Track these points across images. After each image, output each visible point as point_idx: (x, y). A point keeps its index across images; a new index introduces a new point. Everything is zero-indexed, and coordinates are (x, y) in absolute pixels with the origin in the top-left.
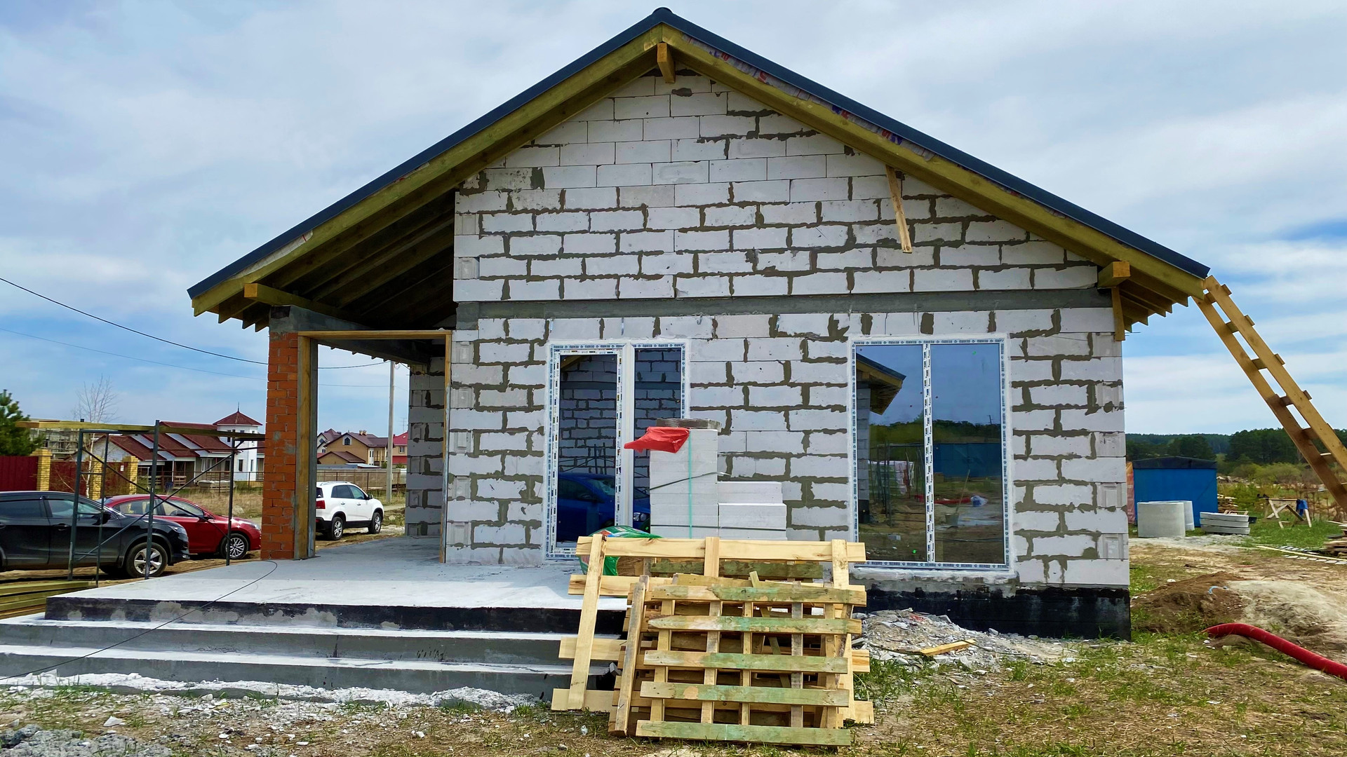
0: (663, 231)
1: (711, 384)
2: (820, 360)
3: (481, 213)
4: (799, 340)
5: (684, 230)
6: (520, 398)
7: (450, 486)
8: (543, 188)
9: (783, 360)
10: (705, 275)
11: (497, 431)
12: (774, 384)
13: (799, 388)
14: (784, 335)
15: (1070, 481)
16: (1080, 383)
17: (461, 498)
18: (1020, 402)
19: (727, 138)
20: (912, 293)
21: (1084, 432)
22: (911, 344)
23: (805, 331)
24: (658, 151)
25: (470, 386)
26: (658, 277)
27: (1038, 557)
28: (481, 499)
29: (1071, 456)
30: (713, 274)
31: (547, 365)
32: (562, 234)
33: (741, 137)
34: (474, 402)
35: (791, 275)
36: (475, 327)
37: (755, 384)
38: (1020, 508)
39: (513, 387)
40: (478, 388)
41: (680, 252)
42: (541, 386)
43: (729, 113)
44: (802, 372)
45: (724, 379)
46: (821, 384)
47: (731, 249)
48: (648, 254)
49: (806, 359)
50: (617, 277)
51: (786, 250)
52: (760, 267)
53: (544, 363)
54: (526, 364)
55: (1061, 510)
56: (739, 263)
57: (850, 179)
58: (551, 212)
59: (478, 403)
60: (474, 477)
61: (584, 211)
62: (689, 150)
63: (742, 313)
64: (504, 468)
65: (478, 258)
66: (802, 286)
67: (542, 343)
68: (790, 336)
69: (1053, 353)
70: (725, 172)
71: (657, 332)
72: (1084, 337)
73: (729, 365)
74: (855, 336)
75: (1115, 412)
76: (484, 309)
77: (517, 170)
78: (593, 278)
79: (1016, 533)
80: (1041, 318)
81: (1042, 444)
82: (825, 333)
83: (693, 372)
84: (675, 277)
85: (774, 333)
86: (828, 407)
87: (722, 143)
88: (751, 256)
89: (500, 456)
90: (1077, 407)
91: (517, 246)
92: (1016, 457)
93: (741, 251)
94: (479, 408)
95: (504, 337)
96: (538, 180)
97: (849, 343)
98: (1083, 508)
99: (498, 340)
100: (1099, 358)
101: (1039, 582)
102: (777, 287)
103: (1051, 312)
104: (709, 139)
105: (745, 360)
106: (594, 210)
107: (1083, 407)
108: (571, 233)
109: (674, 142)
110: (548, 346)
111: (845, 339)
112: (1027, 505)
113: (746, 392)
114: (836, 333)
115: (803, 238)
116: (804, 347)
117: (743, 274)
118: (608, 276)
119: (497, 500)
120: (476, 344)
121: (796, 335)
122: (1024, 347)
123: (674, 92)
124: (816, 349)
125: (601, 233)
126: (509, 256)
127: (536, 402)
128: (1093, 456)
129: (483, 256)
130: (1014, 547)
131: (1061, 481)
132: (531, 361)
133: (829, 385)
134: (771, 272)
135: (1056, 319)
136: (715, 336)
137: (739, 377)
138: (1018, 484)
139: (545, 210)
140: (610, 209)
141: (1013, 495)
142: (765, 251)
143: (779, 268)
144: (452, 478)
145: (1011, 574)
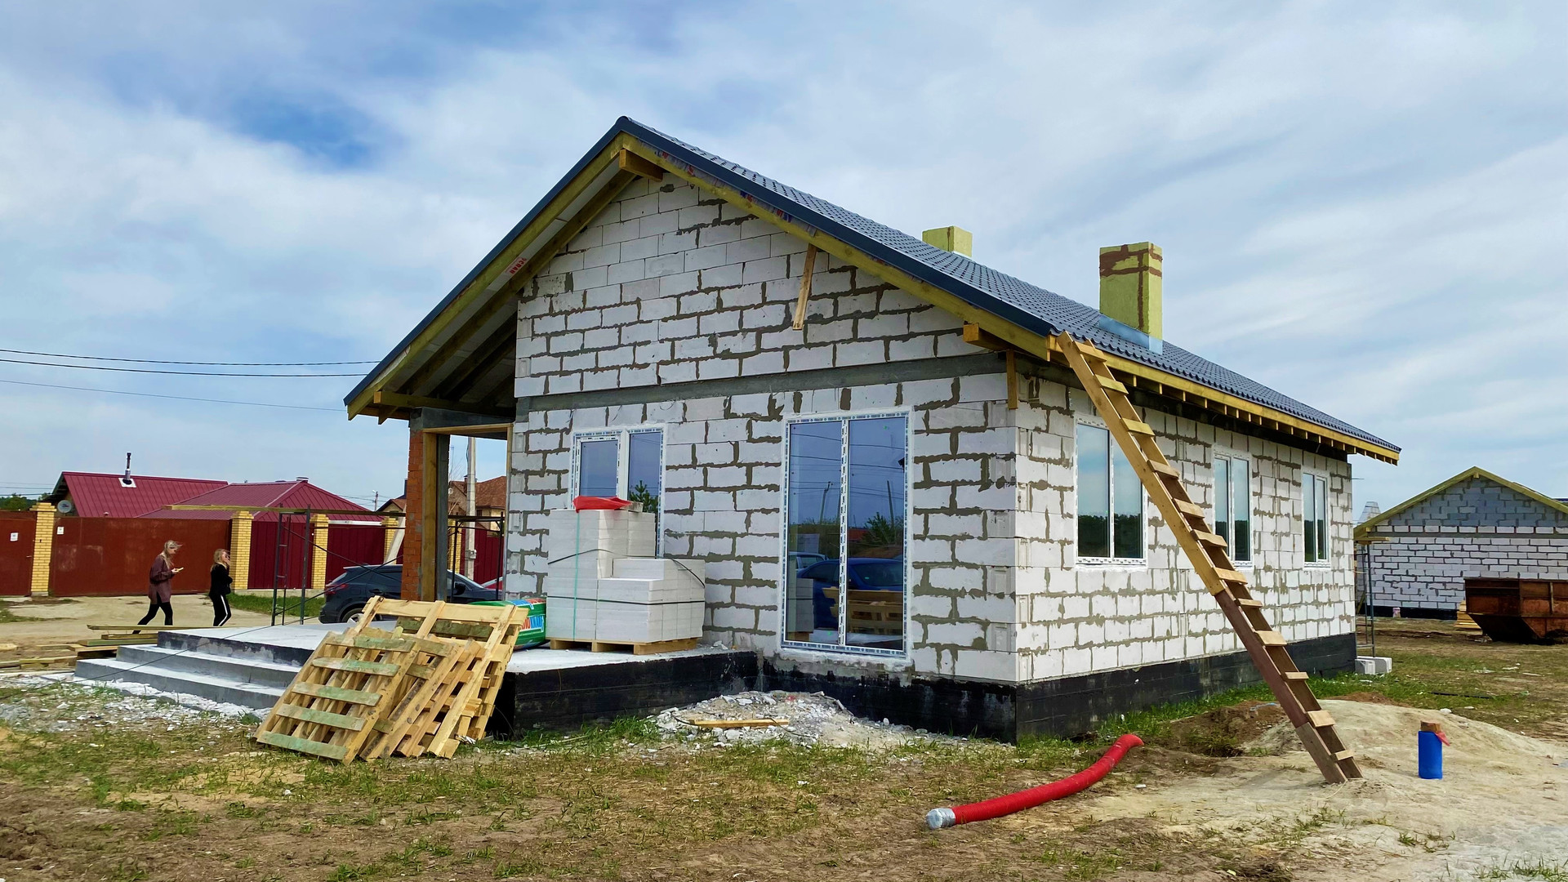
0: (651, 321)
1: (681, 466)
2: (761, 440)
3: (533, 317)
4: (746, 420)
5: (665, 320)
6: (550, 482)
7: (508, 560)
8: (572, 291)
9: (733, 440)
10: (679, 361)
11: (537, 512)
12: (726, 465)
13: (745, 468)
14: (735, 416)
15: (963, 564)
16: (975, 457)
17: (514, 572)
18: (921, 479)
19: (698, 227)
20: (835, 369)
21: (976, 511)
22: (832, 421)
23: (750, 411)
24: (649, 248)
25: (522, 472)
26: (646, 365)
27: (932, 645)
28: (527, 573)
29: (965, 537)
30: (684, 360)
31: (571, 451)
32: (583, 331)
33: (708, 225)
34: (525, 486)
35: (741, 357)
36: (527, 420)
37: (712, 465)
38: (917, 591)
39: (550, 472)
40: (527, 473)
41: (662, 341)
42: (566, 471)
43: (701, 203)
44: (748, 453)
45: (689, 462)
46: (761, 464)
47: (698, 335)
48: (640, 344)
49: (750, 440)
50: (618, 368)
51: (738, 332)
52: (719, 351)
53: (568, 450)
54: (557, 451)
55: (954, 594)
56: (702, 348)
57: (789, 256)
58: (577, 311)
59: (527, 487)
60: (523, 553)
61: (598, 308)
62: (672, 242)
63: (706, 396)
64: (541, 546)
65: (530, 358)
66: (752, 367)
67: (568, 431)
68: (739, 417)
69: (950, 426)
70: (695, 261)
71: (644, 418)
72: (980, 407)
73: (694, 447)
74: (788, 415)
75: (1006, 489)
76: (534, 402)
77: (556, 276)
78: (602, 370)
79: (913, 618)
80: (940, 388)
81: (939, 524)
82: (766, 414)
83: (668, 456)
84: (658, 364)
85: (728, 414)
86: (766, 486)
87: (694, 233)
88: (713, 340)
89: (539, 535)
90: (971, 483)
91: (558, 344)
92: (916, 537)
93: (706, 336)
94: (528, 492)
95: (544, 428)
96: (569, 285)
97: (784, 421)
98: (974, 593)
99: (541, 431)
100: (993, 429)
101: (932, 672)
102: (729, 369)
103: (951, 380)
104: (685, 231)
105: (706, 443)
106: (605, 307)
107: (977, 483)
108: (590, 329)
109: (661, 236)
110: (572, 434)
111: (780, 418)
112: (924, 589)
113: (705, 473)
114: (774, 413)
115: (753, 319)
116: (749, 427)
117: (706, 359)
118: (613, 368)
119: (537, 574)
120: (527, 434)
121: (744, 416)
122: (926, 420)
123: (662, 189)
124: (760, 428)
125: (608, 328)
126: (549, 355)
127: (563, 486)
128: (984, 537)
129: (533, 356)
130: (912, 633)
131: (955, 563)
132: (560, 449)
133: (767, 465)
134: (727, 355)
135: (956, 388)
136: (685, 420)
137: (701, 460)
138: (916, 565)
139: (574, 311)
140: (616, 305)
141: (912, 578)
142: (723, 334)
143: (733, 351)
144: (510, 553)
145: (907, 662)
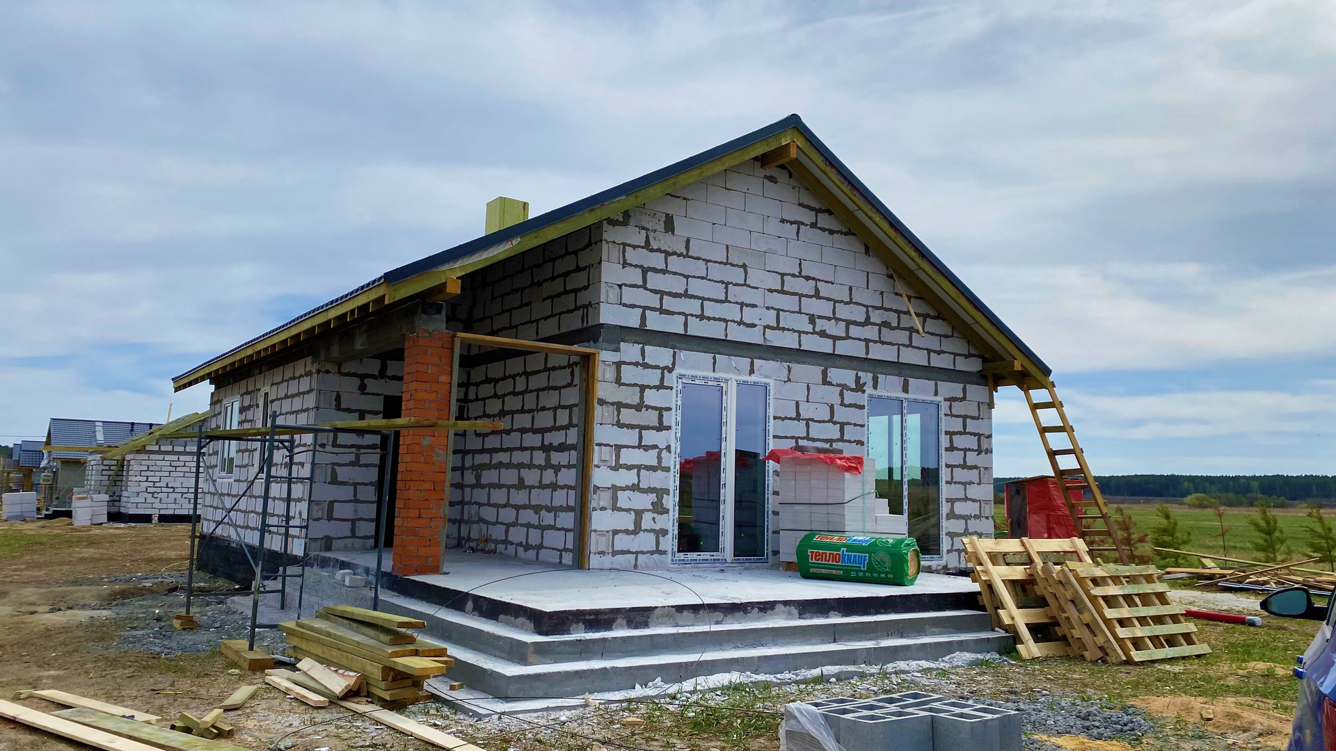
0: (757, 288)
1: (786, 418)
2: (850, 406)
3: (625, 245)
4: (839, 389)
5: (771, 291)
6: (651, 418)
7: (595, 497)
8: (673, 233)
9: (830, 403)
10: (784, 329)
11: (633, 447)
12: (824, 422)
13: (839, 425)
14: (830, 384)
15: (970, 499)
16: (974, 434)
17: (603, 509)
18: (948, 445)
19: (799, 223)
20: (898, 363)
21: (975, 467)
22: (897, 399)
23: (842, 383)
24: (754, 223)
25: (612, 404)
26: (753, 326)
27: (956, 550)
28: (621, 509)
29: (971, 483)
30: (789, 330)
31: (674, 390)
32: (687, 277)
33: (807, 225)
34: (616, 419)
35: (835, 338)
36: (617, 350)
37: (813, 420)
38: (948, 517)
39: (648, 407)
40: (619, 406)
41: (768, 308)
42: (669, 409)
43: (800, 205)
44: (842, 414)
45: (794, 415)
46: (851, 424)
47: (800, 312)
48: (748, 305)
49: (842, 404)
50: (726, 321)
51: (833, 319)
52: (817, 329)
53: (671, 388)
54: (658, 388)
55: (966, 518)
56: (803, 324)
57: (868, 273)
58: (679, 255)
59: (619, 420)
60: (615, 489)
61: (704, 260)
62: (773, 227)
63: (804, 363)
64: (639, 481)
65: (620, 286)
66: (843, 348)
67: (671, 370)
68: (834, 385)
69: (963, 413)
70: (797, 249)
71: (752, 372)
72: (976, 404)
73: (797, 403)
74: (869, 390)
75: (989, 455)
76: (623, 333)
77: (654, 212)
78: (709, 319)
79: (946, 534)
80: (955, 389)
81: (960, 474)
82: (853, 386)
83: (775, 408)
84: (765, 327)
85: (825, 382)
86: (855, 441)
87: (795, 226)
88: (812, 319)
89: (636, 470)
90: (973, 450)
91: (655, 281)
92: (947, 482)
93: (807, 314)
94: (620, 425)
95: (641, 362)
96: (669, 226)
97: (866, 394)
98: (976, 517)
99: (637, 364)
100: (982, 419)
101: (956, 568)
102: (825, 346)
103: (962, 385)
104: (787, 221)
105: (808, 401)
106: (711, 261)
107: (976, 451)
108: (694, 277)
109: (766, 217)
110: (675, 373)
111: (864, 392)
112: (952, 515)
113: (808, 426)
114: (860, 388)
115: (844, 312)
116: (841, 394)
117: (807, 333)
118: (720, 319)
119: (634, 510)
120: (618, 365)
121: (838, 385)
122: (950, 408)
123: (766, 177)
124: (850, 397)
125: (715, 281)
126: (646, 289)
127: (665, 423)
128: (979, 484)
129: (626, 285)
130: (945, 544)
131: (966, 499)
132: (661, 386)
133: (855, 425)
134: (823, 334)
135: (964, 390)
136: (789, 380)
137: (804, 415)
138: (948, 500)
139: (674, 253)
140: (721, 263)
141: (945, 509)
142: (820, 317)
143: (828, 332)
144: (597, 488)
145: (943, 563)
